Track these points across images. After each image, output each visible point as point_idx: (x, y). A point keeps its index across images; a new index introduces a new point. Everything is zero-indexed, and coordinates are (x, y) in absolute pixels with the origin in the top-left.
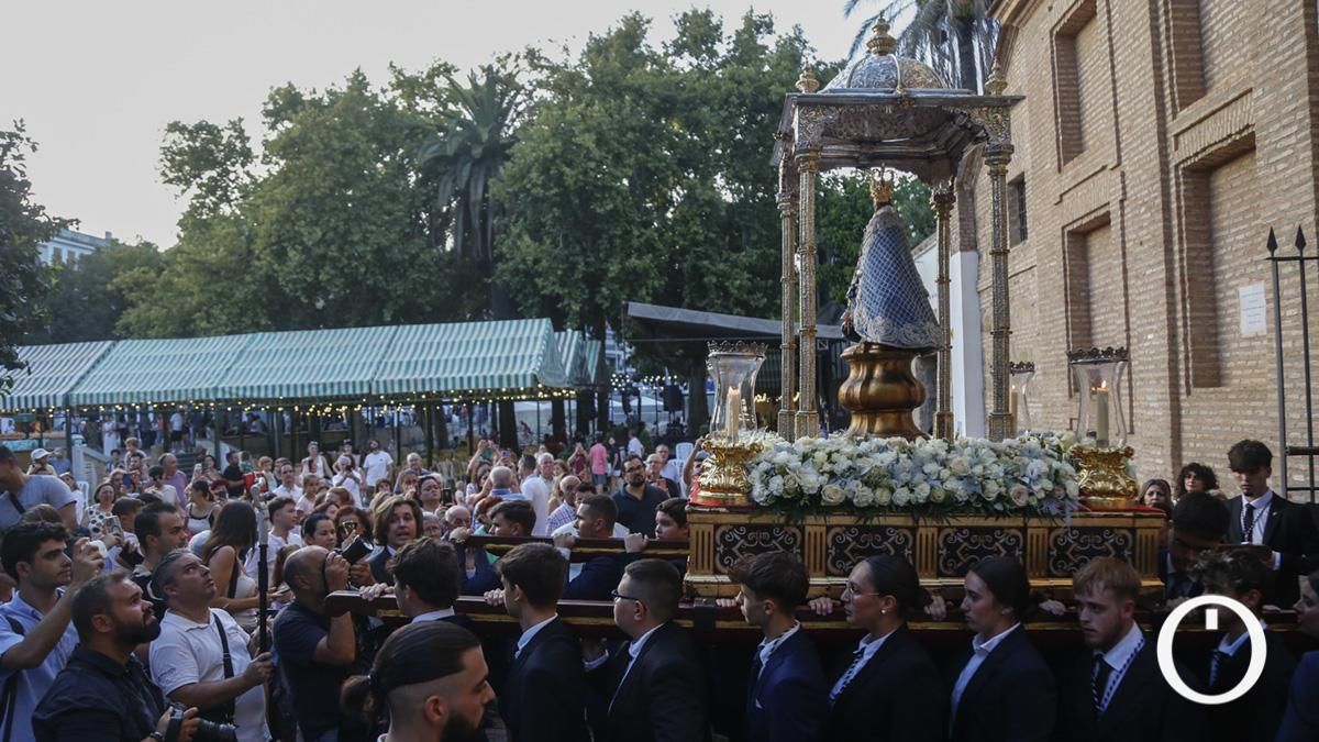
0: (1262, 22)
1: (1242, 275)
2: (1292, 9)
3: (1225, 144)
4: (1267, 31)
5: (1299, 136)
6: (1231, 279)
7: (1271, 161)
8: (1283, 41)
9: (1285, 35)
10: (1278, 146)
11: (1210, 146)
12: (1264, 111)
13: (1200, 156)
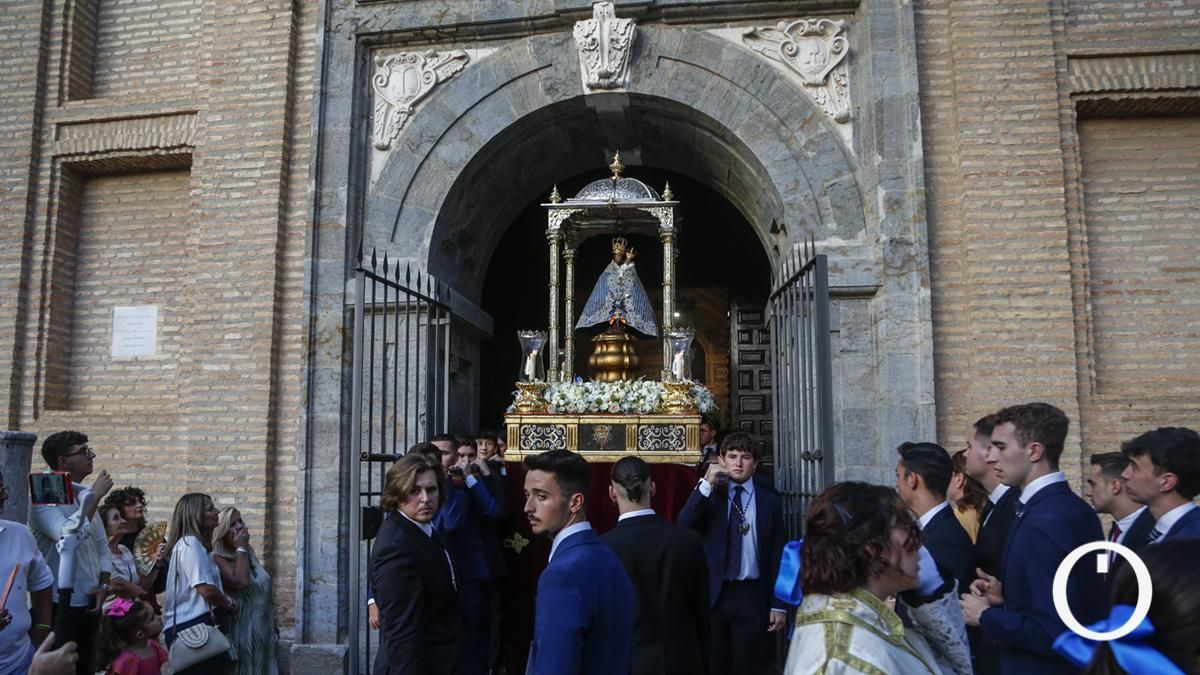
0: (231, 54)
1: (121, 295)
2: (273, 58)
3: (142, 154)
4: (237, 65)
5: (265, 173)
6: (102, 296)
7: (222, 186)
8: (257, 81)
9: (261, 77)
10: (236, 175)
11: (120, 150)
12: (220, 137)
13: (97, 157)
